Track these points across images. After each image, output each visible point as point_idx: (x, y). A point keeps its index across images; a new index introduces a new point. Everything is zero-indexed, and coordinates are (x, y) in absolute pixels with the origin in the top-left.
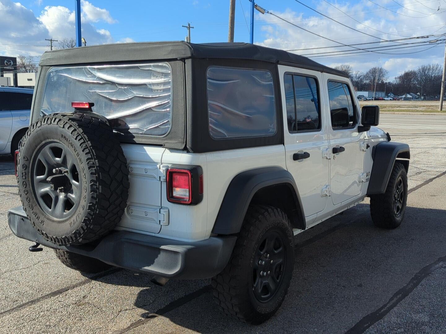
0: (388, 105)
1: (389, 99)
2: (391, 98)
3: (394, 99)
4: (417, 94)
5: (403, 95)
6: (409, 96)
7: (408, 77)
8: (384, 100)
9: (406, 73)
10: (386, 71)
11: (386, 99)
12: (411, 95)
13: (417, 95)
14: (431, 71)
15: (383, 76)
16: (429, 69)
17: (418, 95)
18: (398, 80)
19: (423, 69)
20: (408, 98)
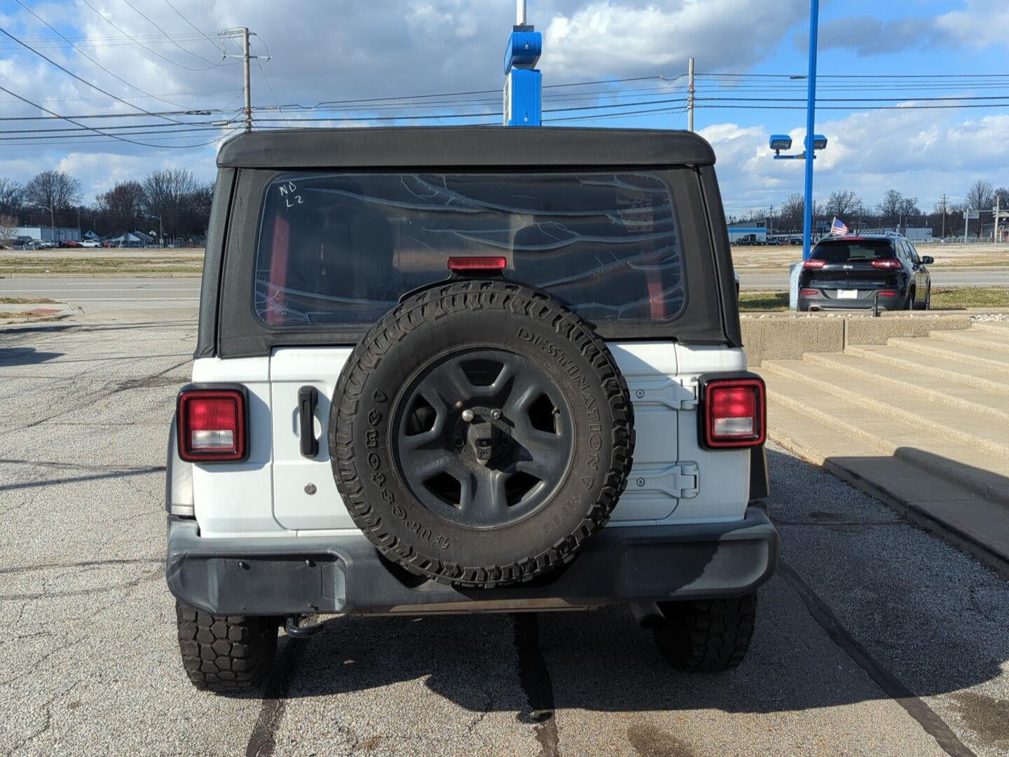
0: (127, 258)
1: (94, 244)
2: (97, 244)
3: (103, 246)
4: (150, 233)
5: (120, 236)
6: (133, 238)
7: (123, 195)
8: (81, 246)
9: (119, 187)
10: (74, 180)
11: (85, 244)
12: (137, 235)
13: (149, 235)
14: (173, 185)
15: (70, 191)
16: (169, 181)
17: (152, 236)
18: (103, 202)
19: (156, 178)
20: (132, 242)
